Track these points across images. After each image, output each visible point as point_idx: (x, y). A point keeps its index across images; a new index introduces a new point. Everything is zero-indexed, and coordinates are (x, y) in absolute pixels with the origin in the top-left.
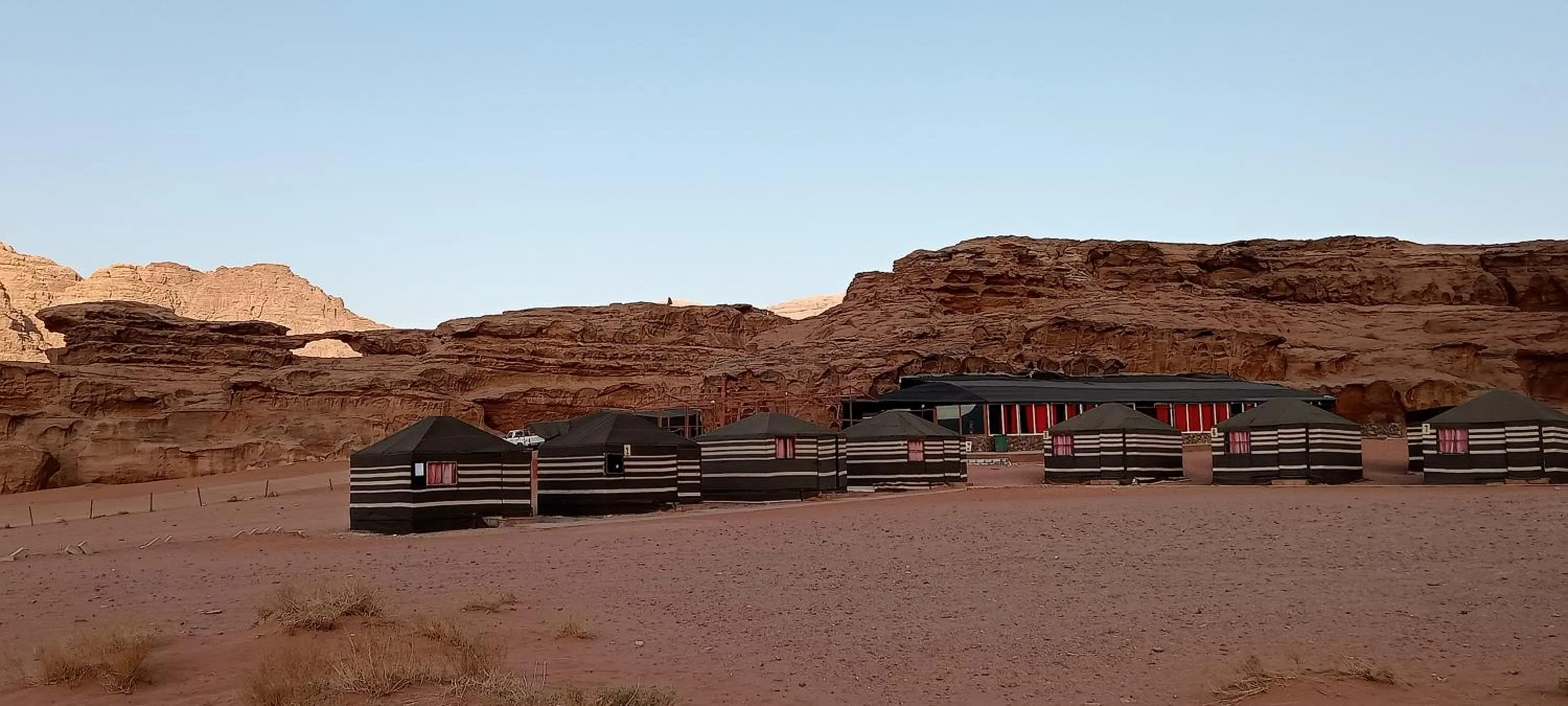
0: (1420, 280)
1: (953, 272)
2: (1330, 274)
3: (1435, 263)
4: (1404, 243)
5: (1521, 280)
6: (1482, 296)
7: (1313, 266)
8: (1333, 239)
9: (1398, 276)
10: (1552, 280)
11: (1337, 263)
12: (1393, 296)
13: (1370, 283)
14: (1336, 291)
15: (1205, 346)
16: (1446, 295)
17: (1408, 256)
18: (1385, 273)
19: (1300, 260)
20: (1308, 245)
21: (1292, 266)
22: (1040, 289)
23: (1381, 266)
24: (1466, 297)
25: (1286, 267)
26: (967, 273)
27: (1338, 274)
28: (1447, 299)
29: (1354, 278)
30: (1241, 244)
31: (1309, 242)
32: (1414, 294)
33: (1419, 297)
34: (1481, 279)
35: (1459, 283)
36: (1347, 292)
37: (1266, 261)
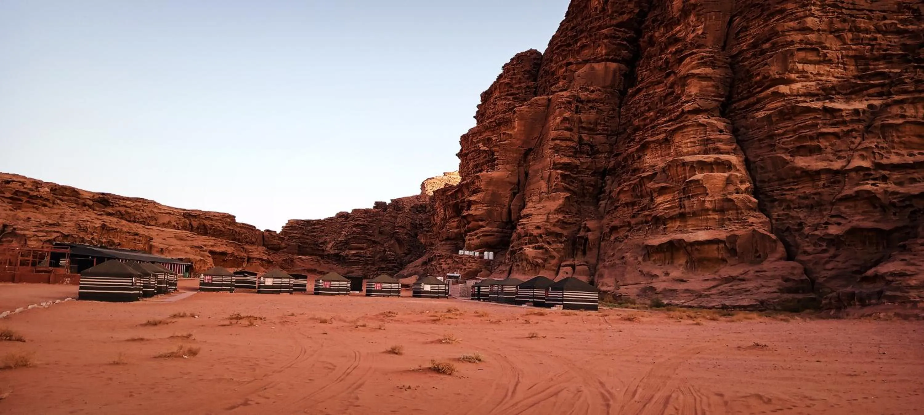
0: (166, 219)
1: (17, 191)
2: (136, 212)
3: (170, 213)
4: (158, 204)
5: (195, 224)
6: (184, 228)
7: (130, 208)
8: (138, 199)
9: (157, 216)
10: (204, 225)
11: (138, 208)
12: (156, 223)
13: (149, 217)
14: (138, 219)
15: (135, 239)
16: (174, 226)
17: (160, 209)
18: (153, 215)
19: (126, 204)
20: (128, 199)
21: (122, 206)
22: (47, 203)
23: (151, 212)
24: (180, 228)
25: (120, 206)
26: (22, 192)
27: (139, 212)
28: (174, 227)
29: (145, 215)
30: (103, 194)
31: (128, 198)
32: (164, 224)
33: (164, 225)
34: (185, 222)
35: (178, 222)
36: (141, 220)
37: (112, 203)
